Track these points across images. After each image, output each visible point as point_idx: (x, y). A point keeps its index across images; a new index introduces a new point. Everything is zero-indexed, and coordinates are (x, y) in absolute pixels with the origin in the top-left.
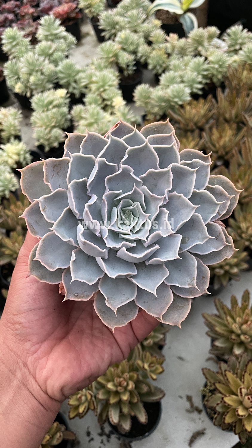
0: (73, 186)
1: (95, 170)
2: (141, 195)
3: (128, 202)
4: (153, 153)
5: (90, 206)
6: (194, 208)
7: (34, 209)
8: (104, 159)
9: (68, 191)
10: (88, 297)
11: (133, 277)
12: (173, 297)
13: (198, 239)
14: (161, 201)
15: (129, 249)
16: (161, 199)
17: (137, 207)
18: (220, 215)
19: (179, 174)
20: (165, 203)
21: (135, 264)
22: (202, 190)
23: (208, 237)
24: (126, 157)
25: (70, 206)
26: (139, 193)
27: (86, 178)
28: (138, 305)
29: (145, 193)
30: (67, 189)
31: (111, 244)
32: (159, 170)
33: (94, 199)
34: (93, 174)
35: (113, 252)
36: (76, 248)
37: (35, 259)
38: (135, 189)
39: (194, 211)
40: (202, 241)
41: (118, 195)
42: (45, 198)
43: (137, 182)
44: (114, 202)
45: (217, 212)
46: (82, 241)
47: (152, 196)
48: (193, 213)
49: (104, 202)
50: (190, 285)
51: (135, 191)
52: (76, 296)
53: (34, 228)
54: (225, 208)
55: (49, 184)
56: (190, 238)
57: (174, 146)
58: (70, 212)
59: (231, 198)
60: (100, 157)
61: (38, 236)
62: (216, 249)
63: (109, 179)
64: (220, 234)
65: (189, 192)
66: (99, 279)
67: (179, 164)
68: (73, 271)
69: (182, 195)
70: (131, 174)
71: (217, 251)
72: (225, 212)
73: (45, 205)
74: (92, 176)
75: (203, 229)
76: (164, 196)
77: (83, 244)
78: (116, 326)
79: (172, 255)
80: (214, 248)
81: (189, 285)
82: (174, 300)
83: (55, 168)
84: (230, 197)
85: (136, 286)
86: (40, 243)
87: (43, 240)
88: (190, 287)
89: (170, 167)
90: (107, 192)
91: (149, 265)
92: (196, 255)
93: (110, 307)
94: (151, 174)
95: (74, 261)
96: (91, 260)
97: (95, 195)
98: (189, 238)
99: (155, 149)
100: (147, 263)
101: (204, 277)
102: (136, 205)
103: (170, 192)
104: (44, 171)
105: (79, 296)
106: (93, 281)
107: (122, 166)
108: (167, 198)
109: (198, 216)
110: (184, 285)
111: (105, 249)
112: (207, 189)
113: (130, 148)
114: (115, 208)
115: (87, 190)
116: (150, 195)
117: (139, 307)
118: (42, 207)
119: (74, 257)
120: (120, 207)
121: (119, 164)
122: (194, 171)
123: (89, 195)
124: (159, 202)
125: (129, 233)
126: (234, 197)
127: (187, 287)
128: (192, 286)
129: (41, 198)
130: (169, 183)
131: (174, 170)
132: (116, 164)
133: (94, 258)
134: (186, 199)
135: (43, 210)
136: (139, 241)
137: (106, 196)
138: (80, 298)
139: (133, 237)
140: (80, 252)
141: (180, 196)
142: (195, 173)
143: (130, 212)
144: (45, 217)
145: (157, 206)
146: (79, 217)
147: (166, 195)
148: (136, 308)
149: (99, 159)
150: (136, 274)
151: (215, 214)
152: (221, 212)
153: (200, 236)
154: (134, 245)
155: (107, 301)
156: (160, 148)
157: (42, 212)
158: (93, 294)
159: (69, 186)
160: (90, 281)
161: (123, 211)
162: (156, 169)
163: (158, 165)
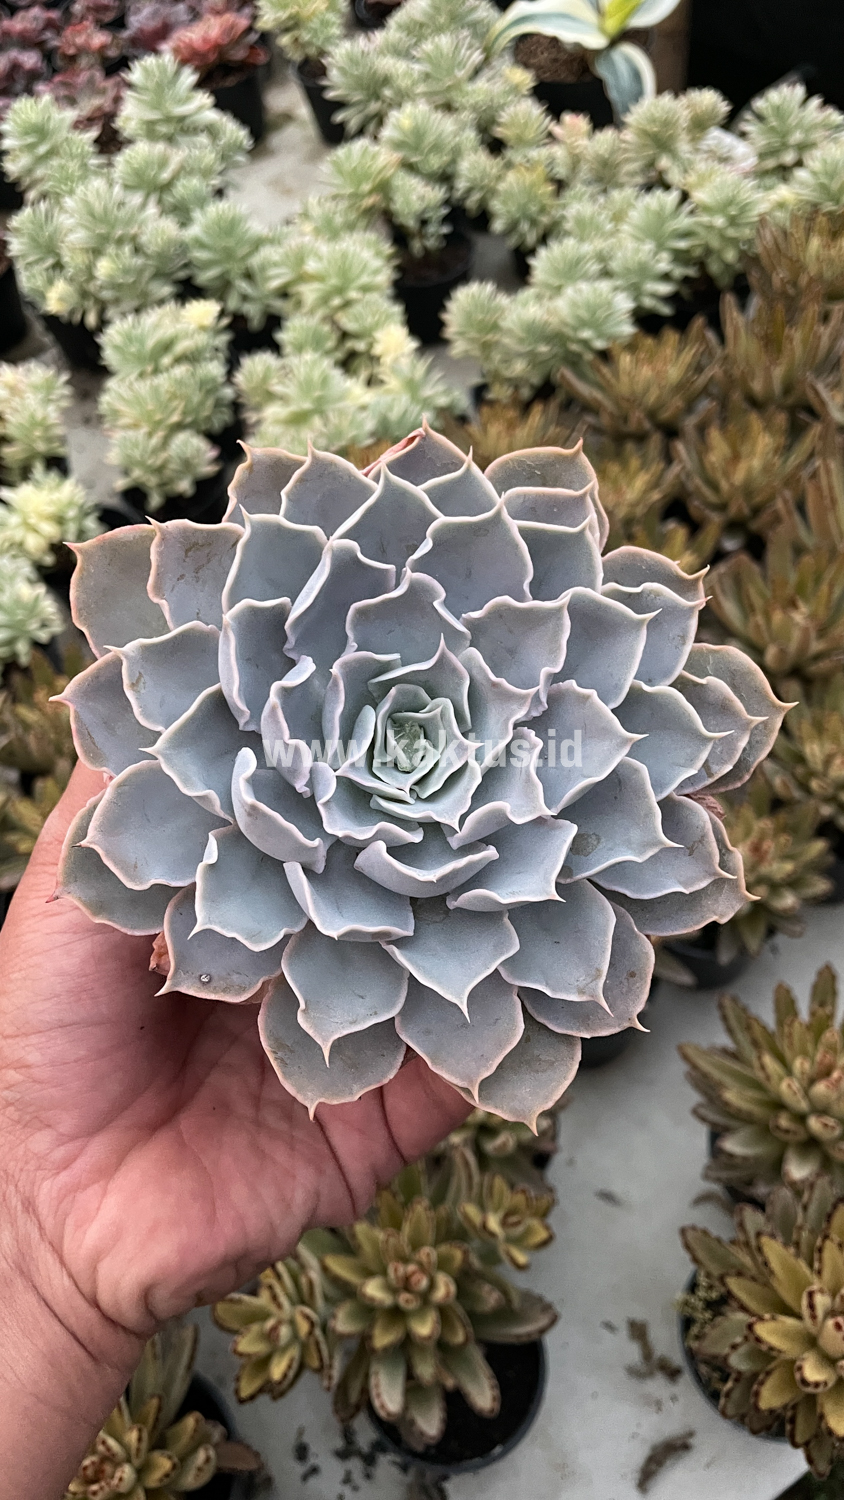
0: (238, 618)
1: (320, 576)
2: (461, 678)
3: (416, 695)
4: (516, 546)
5: (286, 693)
6: (626, 741)
7: (102, 679)
8: (354, 545)
9: (222, 634)
10: (243, 989)
11: (401, 942)
12: (522, 1026)
13: (628, 844)
14: (521, 705)
15: (398, 851)
16: (523, 698)
17: (443, 714)
18: (710, 775)
19: (591, 625)
20: (535, 714)
21: (413, 901)
22: (664, 688)
23: (661, 843)
24: (426, 546)
25: (223, 685)
26: (454, 670)
27: (286, 600)
28: (402, 1037)
29: (475, 672)
30: (220, 625)
31: (338, 825)
32: (531, 604)
33: (305, 668)
34: (312, 589)
35: (345, 851)
36: (225, 823)
37: (83, 843)
38: (443, 656)
39: (626, 750)
40: (641, 853)
41: (387, 667)
42: (146, 648)
43: (453, 636)
44: (366, 690)
45: (700, 763)
46: (243, 803)
47: (494, 685)
48: (621, 756)
49: (336, 684)
50: (584, 993)
51: (442, 662)
52: (204, 983)
53: (96, 740)
54: (731, 756)
55: (164, 605)
56: (603, 840)
57: (588, 533)
58: (219, 702)
59: (753, 726)
60: (343, 537)
61: (104, 769)
62: (685, 885)
63: (361, 612)
64: (703, 838)
65: (618, 687)
66: (287, 937)
67: (598, 592)
68: (206, 898)
69: (593, 693)
70: (436, 604)
71: (687, 892)
72: (729, 767)
73: (142, 671)
74: (308, 595)
75: (649, 814)
76: (533, 691)
77: (249, 815)
78: (322, 1100)
79: (535, 884)
80: (680, 883)
81: (581, 992)
82: (525, 1039)
83: (190, 554)
84: (752, 721)
85: (407, 976)
86: (108, 793)
87: (120, 785)
88: (584, 998)
89: (565, 598)
90: (351, 654)
91: (459, 910)
92: (615, 897)
93: (310, 1032)
94: (500, 613)
95: (211, 866)
96: (269, 868)
97: (310, 659)
98: (599, 840)
99: (525, 533)
100: (452, 904)
101: (632, 975)
102: (439, 710)
103: (555, 678)
104: (153, 557)
105: (213, 984)
106: (266, 941)
107: (409, 575)
108: (544, 699)
109: (636, 771)
110: (567, 991)
111: (318, 839)
112: (681, 684)
113: (442, 519)
114: (369, 711)
115: (285, 639)
116: (489, 679)
117: (408, 1048)
118: (130, 676)
119: (212, 854)
120: (386, 706)
121: (400, 567)
122: (641, 622)
123: (292, 655)
124: (515, 707)
125: (406, 796)
126: (763, 722)
127: (574, 998)
128: (589, 999)
129: (131, 647)
130: (555, 651)
131: (579, 610)
132: (391, 567)
133: (278, 865)
134: (607, 710)
135: (133, 685)
136: (433, 829)
137: (345, 665)
138: (215, 991)
139: (415, 811)
140: (235, 839)
141: (587, 698)
142: (645, 627)
143: (418, 728)
144: (136, 711)
145: (508, 719)
146: (246, 723)
147: (541, 687)
148: (397, 1048)
149: (336, 542)
150: (411, 934)
151: (693, 772)
152: (714, 768)
153: (635, 835)
154: (416, 837)
155: (304, 1011)
156: (543, 532)
157: (129, 693)
158: (259, 985)
159: (228, 617)
160: (254, 936)
161: (394, 721)
162: (520, 598)
163: (526, 587)
